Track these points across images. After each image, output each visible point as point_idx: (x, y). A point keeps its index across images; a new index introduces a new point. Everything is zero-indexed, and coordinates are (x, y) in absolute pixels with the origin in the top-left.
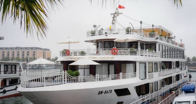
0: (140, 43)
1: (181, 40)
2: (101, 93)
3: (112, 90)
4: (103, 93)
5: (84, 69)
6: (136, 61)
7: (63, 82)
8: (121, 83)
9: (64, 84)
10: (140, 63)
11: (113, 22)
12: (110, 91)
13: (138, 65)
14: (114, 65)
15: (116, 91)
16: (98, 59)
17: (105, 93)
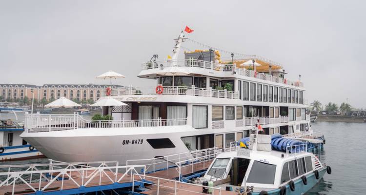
0: (210, 79)
1: (300, 75)
2: (126, 142)
3: (142, 140)
4: (129, 143)
5: (122, 112)
6: (187, 103)
7: (75, 127)
8: (159, 131)
9: (74, 129)
10: (194, 106)
11: (175, 51)
12: (140, 140)
13: (190, 108)
14: (158, 108)
15: (149, 141)
16: (138, 99)
17: (132, 144)
